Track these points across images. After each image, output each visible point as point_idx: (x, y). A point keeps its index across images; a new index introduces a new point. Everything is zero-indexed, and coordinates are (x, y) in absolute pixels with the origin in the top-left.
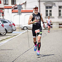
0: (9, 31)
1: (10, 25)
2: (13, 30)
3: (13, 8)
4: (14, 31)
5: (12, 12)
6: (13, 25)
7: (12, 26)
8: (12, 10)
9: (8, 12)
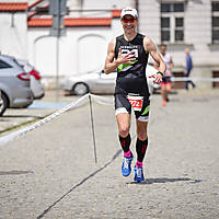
0: (17, 101)
1: (19, 77)
2: (32, 98)
3: (34, 8)
4: (35, 98)
5: (29, 27)
6: (32, 77)
7: (29, 80)
8: (29, 19)
9: (13, 26)
